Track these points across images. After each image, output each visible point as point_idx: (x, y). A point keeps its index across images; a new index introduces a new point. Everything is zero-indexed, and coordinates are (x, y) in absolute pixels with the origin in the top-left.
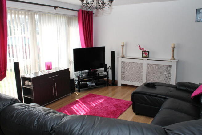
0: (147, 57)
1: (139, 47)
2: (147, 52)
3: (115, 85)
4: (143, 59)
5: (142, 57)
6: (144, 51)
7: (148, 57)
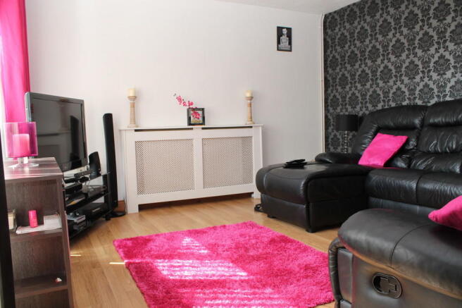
0: (201, 122)
1: (180, 99)
2: (200, 112)
3: (120, 214)
4: (192, 129)
5: (190, 124)
6: (193, 109)
7: (203, 124)
